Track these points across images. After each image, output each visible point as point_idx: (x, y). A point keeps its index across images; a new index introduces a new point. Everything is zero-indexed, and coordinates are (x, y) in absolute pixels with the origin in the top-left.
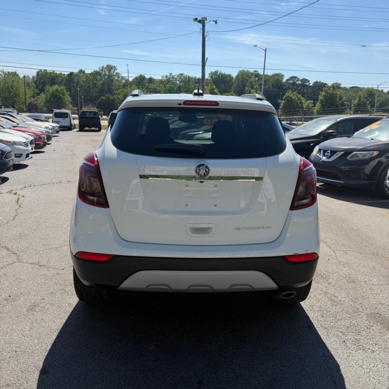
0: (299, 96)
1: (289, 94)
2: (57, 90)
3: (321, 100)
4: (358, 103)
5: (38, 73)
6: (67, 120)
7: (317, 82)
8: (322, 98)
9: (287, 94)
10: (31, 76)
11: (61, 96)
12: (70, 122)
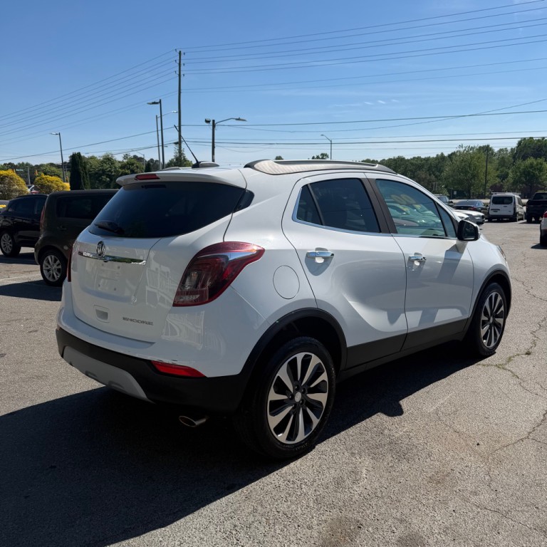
2: (531, 164)
5: (520, 143)
6: (510, 207)
10: (509, 149)
11: (537, 172)
12: (515, 209)
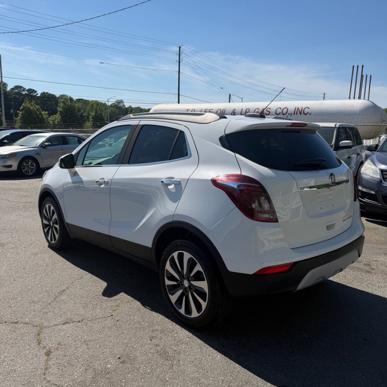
0: (37, 107)
1: (26, 104)
3: (60, 111)
4: (95, 115)
7: (44, 93)
8: (61, 110)
9: (23, 104)
